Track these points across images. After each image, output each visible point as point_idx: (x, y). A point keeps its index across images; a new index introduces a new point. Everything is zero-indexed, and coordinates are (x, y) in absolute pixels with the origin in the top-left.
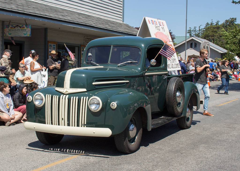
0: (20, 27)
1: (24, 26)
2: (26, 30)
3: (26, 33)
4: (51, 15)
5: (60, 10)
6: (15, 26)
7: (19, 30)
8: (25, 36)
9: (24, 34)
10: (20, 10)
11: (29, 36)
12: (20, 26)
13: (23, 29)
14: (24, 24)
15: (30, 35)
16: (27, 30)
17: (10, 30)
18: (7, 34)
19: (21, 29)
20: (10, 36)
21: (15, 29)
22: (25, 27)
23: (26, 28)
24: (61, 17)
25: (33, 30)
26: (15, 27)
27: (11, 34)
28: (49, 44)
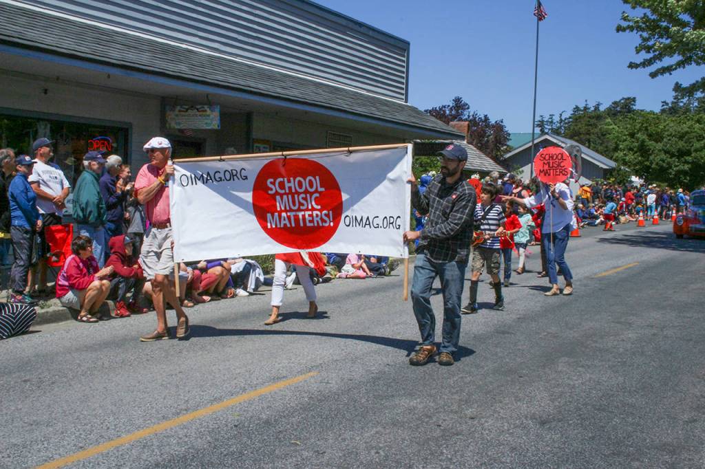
0: (197, 109)
1: (206, 107)
2: (209, 116)
3: (209, 121)
4: (261, 86)
5: (278, 76)
6: (187, 107)
7: (196, 115)
8: (208, 128)
9: (206, 123)
10: (197, 74)
11: (216, 127)
12: (198, 107)
13: (204, 113)
14: (206, 104)
15: (218, 126)
16: (212, 116)
17: (177, 115)
18: (173, 125)
19: (201, 113)
20: (179, 127)
21: (187, 113)
22: (208, 110)
23: (209, 112)
24: (279, 90)
25: (224, 116)
26: (187, 110)
27: (179, 124)
28: (255, 145)
